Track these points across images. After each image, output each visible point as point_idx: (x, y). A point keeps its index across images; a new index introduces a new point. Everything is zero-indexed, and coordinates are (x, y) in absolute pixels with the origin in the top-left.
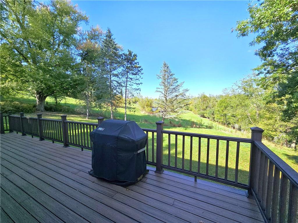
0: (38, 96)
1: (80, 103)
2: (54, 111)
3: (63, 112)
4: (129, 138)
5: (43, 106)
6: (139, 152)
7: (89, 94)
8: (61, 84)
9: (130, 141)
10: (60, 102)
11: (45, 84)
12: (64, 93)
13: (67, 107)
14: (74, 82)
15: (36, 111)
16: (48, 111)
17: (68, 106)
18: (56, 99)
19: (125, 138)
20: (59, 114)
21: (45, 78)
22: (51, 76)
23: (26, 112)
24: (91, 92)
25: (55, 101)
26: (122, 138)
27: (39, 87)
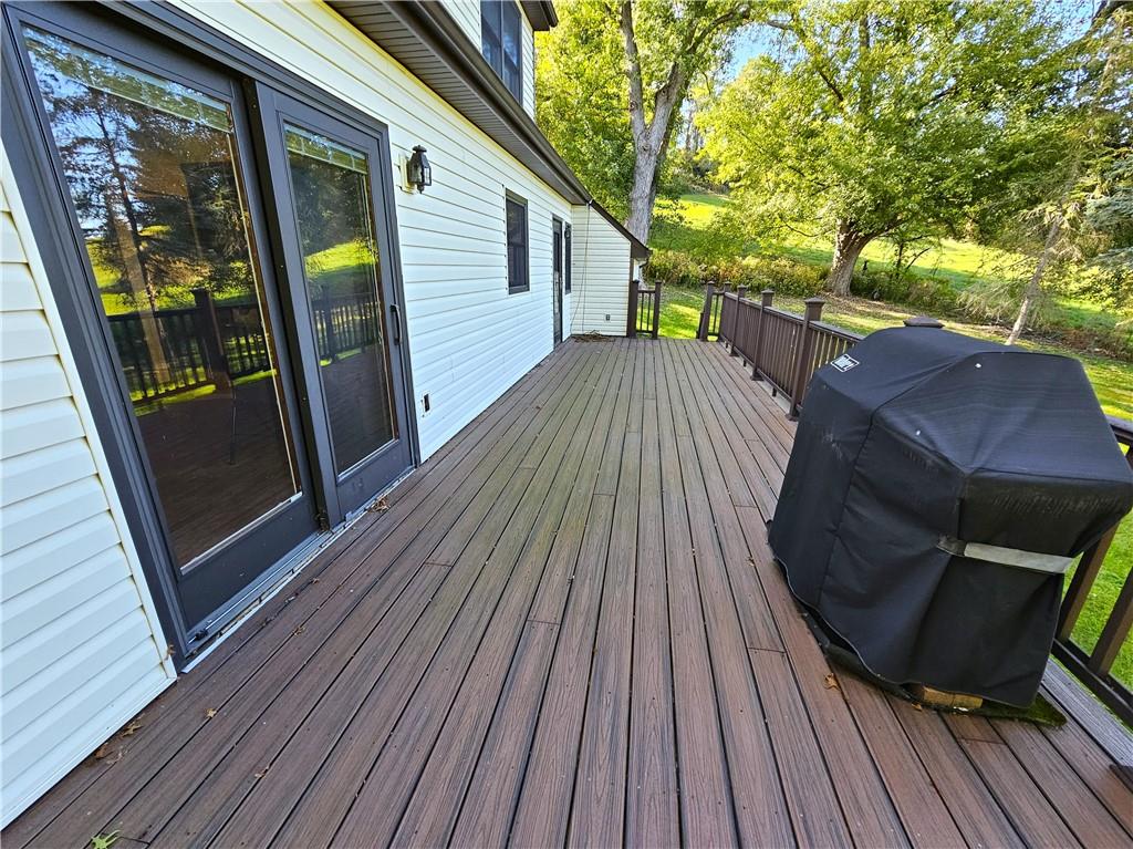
0: (842, 238)
1: (995, 269)
2: (878, 299)
3: (912, 304)
4: (932, 442)
5: (847, 276)
6: (973, 551)
7: (1067, 216)
8: (937, 179)
9: (931, 460)
10: (915, 264)
11: (873, 189)
12: (939, 220)
13: (934, 287)
14: (1002, 158)
15: (822, 292)
16: (860, 295)
17: (941, 282)
18: (902, 247)
19: (911, 434)
20: (891, 310)
21: (878, 164)
22: (903, 149)
23: (796, 293)
24: (1083, 205)
25: (896, 259)
26: (890, 426)
27: (851, 204)
